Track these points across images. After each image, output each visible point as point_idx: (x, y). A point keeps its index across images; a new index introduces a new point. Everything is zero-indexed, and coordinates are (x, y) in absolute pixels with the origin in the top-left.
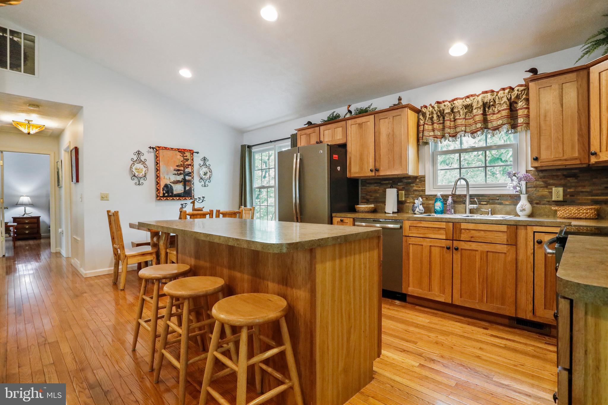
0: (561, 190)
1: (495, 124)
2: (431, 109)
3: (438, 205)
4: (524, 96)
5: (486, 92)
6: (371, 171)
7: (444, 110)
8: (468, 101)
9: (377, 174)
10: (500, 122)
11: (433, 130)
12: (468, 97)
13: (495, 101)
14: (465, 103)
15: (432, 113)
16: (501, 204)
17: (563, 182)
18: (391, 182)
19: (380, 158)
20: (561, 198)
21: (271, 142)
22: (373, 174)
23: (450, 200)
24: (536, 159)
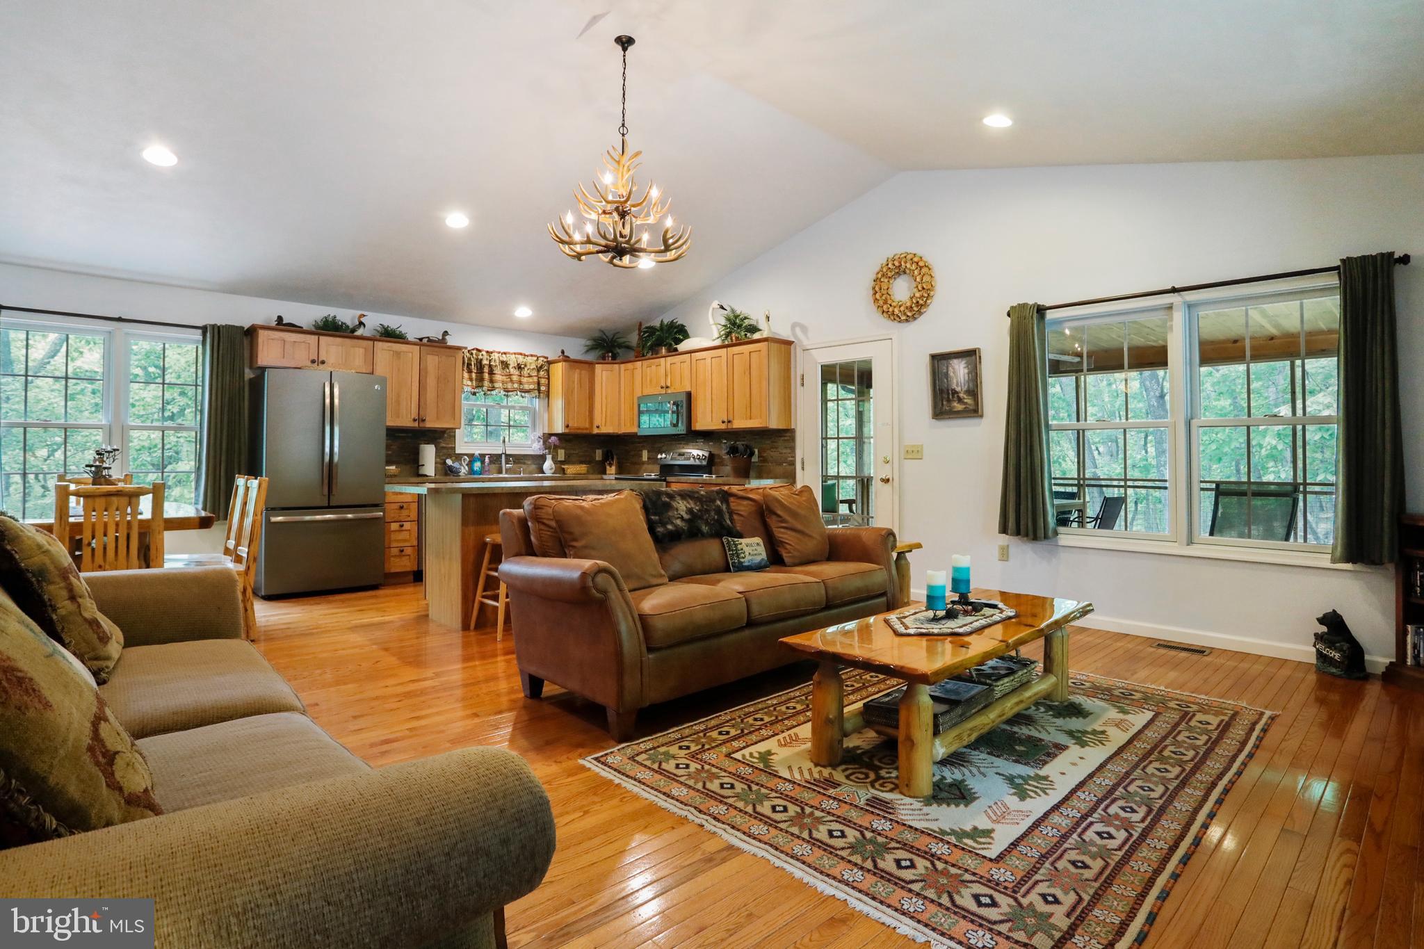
0: (563, 451)
1: (526, 387)
2: (468, 355)
3: (477, 465)
4: (546, 368)
5: (521, 354)
6: (415, 420)
7: (481, 360)
8: (504, 358)
9: (421, 425)
10: (532, 387)
11: (471, 379)
12: (505, 353)
13: (526, 366)
14: (501, 359)
15: (469, 359)
16: (524, 463)
17: (564, 445)
18: (410, 435)
19: (425, 404)
20: (563, 459)
21: (120, 319)
22: (416, 424)
23: (487, 460)
24: (567, 426)
